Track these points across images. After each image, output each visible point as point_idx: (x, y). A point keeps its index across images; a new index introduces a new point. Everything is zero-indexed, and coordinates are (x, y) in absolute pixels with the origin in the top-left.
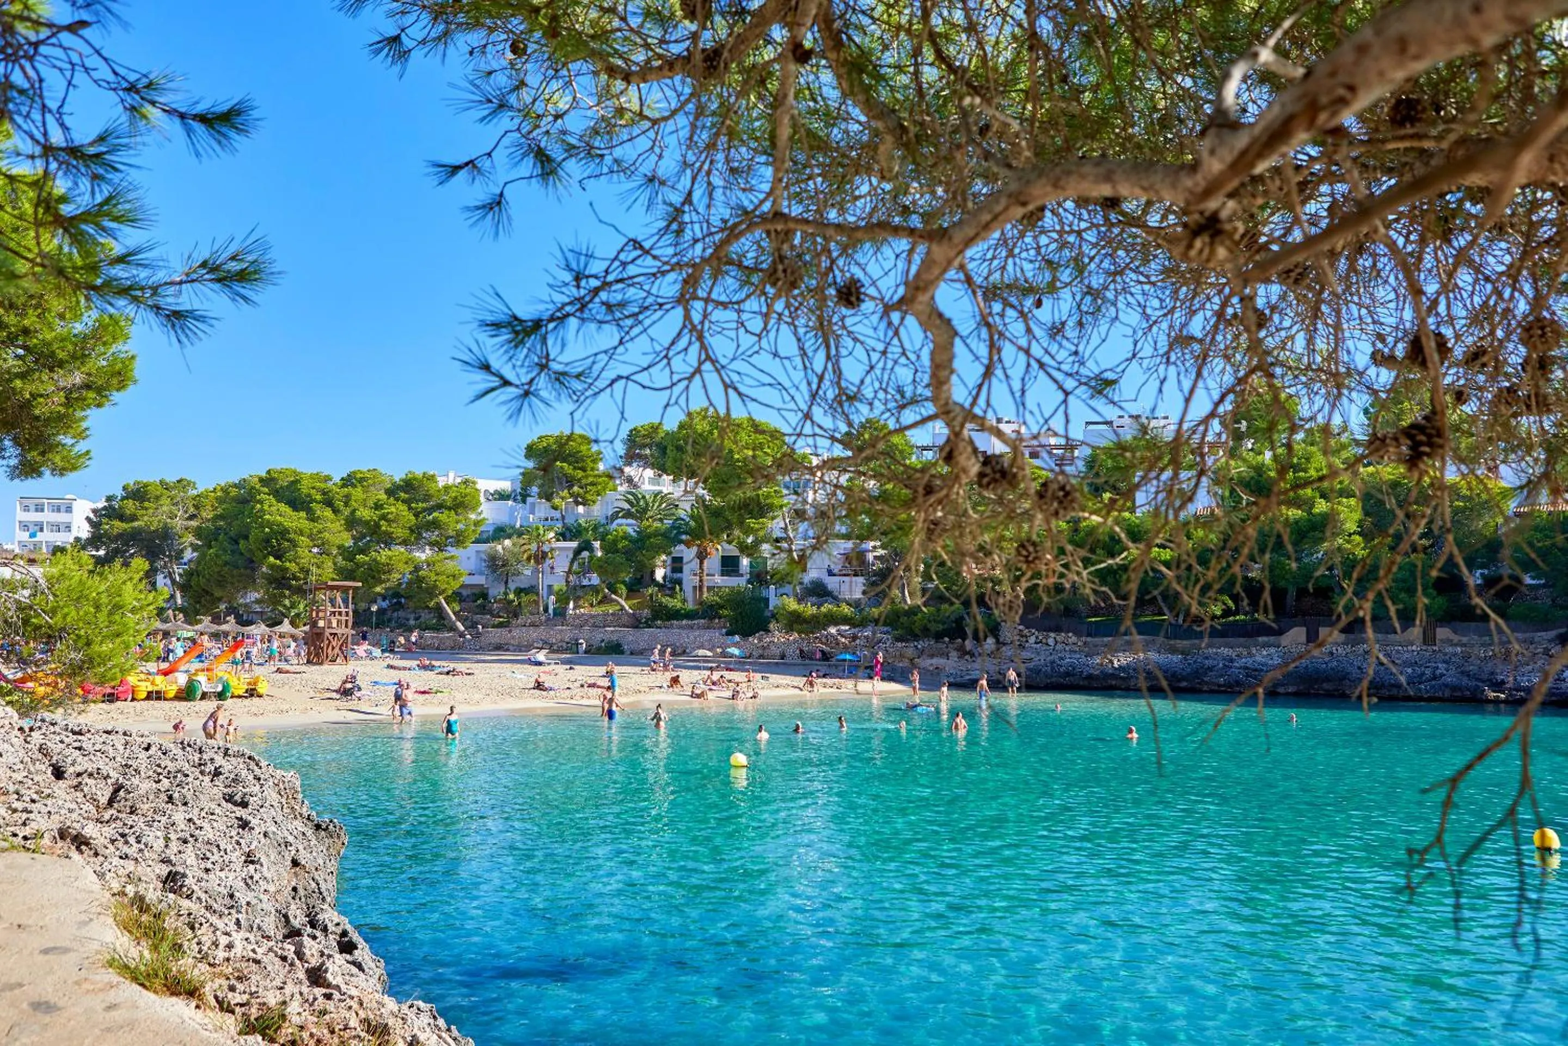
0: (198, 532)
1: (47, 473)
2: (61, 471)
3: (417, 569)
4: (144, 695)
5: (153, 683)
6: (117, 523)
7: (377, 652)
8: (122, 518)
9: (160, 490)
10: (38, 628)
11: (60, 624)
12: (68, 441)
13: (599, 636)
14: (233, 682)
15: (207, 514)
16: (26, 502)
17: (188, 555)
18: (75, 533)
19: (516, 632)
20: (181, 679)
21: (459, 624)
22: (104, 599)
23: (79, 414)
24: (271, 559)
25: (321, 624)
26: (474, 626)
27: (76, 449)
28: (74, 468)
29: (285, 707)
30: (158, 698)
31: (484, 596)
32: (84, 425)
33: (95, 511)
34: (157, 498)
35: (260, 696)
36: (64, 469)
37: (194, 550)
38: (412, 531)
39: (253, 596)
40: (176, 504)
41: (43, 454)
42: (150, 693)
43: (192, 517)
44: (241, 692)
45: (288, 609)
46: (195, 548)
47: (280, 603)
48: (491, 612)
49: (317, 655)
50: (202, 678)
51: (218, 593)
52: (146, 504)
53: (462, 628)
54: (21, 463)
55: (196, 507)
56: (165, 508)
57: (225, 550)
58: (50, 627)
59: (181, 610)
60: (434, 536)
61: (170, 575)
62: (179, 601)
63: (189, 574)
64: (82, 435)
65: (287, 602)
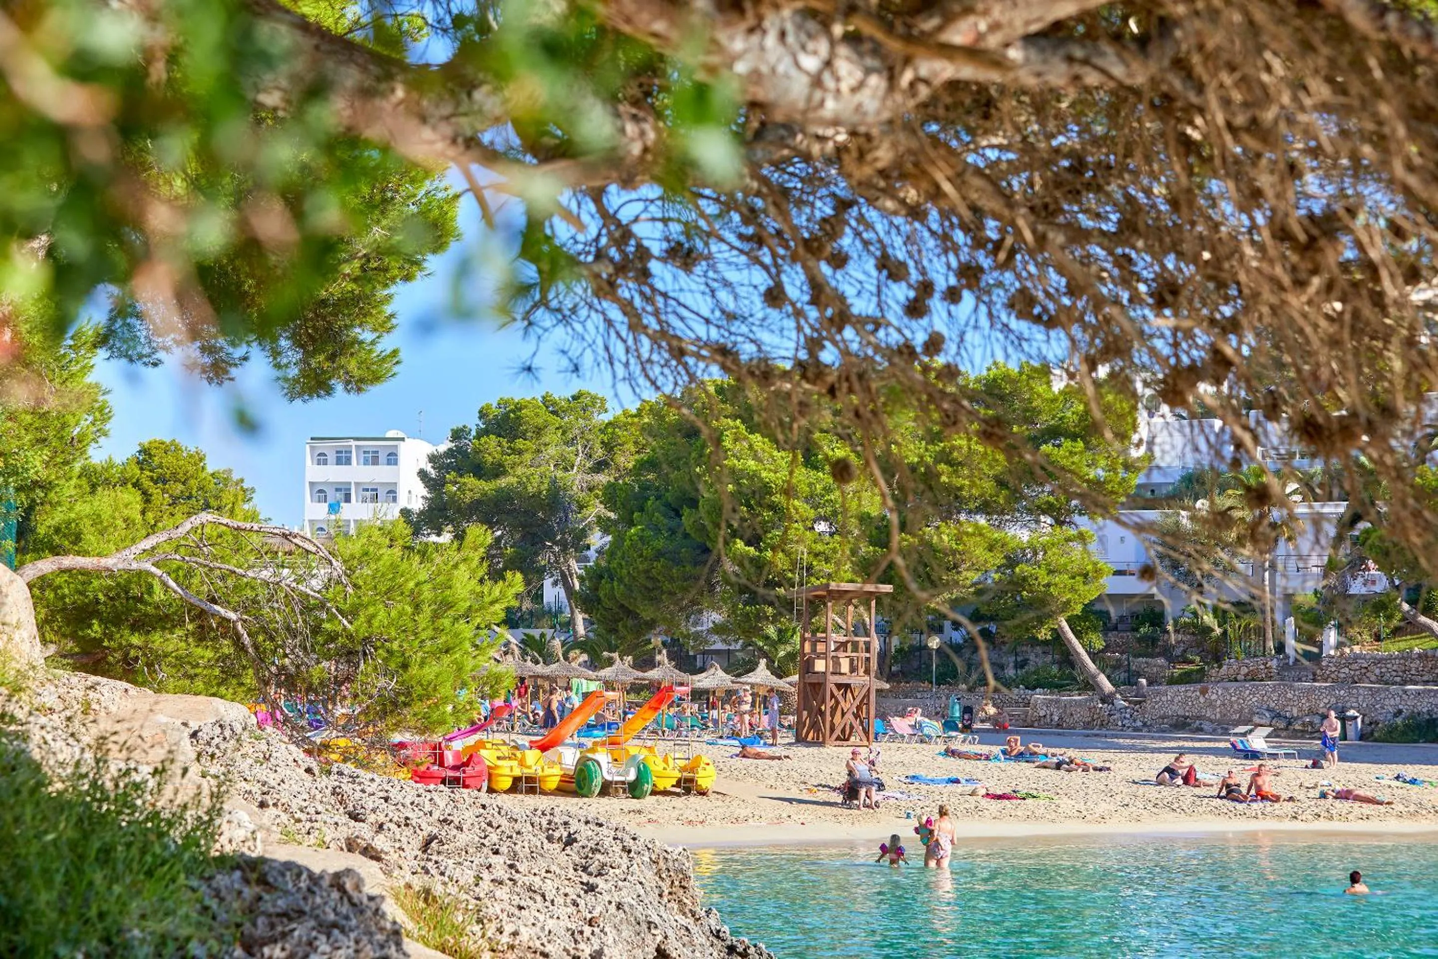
0: (611, 497)
1: (339, 387)
2: (356, 385)
3: (1011, 562)
4: (507, 783)
5: (522, 763)
6: (470, 481)
7: (933, 727)
8: (479, 471)
9: (544, 416)
10: (332, 637)
11: (363, 633)
12: (367, 336)
13: (1391, 705)
14: (656, 765)
15: (626, 460)
16: (322, 446)
17: (597, 540)
18: (403, 502)
19: (1215, 693)
20: (569, 757)
21: (1103, 679)
22: (427, 593)
23: (382, 293)
24: (740, 544)
25: (820, 666)
26: (1131, 680)
27: (379, 348)
28: (377, 379)
29: (743, 812)
30: (532, 791)
31: (1155, 617)
32: (388, 309)
33: (432, 459)
34: (539, 431)
35: (703, 793)
36: (362, 380)
37: (606, 531)
38: (1001, 483)
39: (713, 617)
40: (571, 442)
41: (332, 358)
42: (516, 780)
43: (600, 467)
44: (667, 784)
45: (774, 644)
46: (605, 526)
47: (758, 631)
48: (1167, 652)
49: (814, 726)
50: (603, 757)
51: (647, 613)
52: (520, 443)
53: (1107, 686)
54: (304, 374)
55: (609, 447)
56: (552, 451)
57: (657, 530)
58: (350, 637)
59: (583, 646)
60: (1045, 493)
61: (564, 580)
62: (581, 629)
63: (596, 576)
64: (385, 326)
65: (771, 631)
